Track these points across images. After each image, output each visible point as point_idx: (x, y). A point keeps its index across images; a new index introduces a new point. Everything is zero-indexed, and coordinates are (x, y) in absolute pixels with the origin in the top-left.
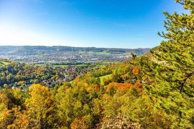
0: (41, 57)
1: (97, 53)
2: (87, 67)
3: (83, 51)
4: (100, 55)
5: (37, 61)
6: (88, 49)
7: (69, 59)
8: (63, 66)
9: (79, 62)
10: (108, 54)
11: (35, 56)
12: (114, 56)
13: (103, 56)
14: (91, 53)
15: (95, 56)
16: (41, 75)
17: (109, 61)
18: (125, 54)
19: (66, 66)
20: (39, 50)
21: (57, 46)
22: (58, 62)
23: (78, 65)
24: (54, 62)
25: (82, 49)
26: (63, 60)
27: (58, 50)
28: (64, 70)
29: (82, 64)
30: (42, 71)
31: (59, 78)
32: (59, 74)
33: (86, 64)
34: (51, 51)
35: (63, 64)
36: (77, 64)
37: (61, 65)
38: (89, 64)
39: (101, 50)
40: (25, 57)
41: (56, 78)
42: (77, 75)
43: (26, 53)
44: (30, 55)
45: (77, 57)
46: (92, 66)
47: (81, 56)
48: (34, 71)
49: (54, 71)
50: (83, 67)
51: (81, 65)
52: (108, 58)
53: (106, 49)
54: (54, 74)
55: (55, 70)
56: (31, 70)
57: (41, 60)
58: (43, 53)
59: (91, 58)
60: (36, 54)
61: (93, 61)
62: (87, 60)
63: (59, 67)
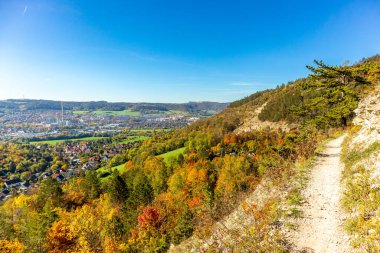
1: (114, 113)
3: (82, 109)
4: (122, 118)
6: (93, 106)
7: (57, 128)
10: (136, 114)
12: (149, 117)
13: (127, 118)
14: (100, 113)
15: (111, 119)
16: (24, 162)
17: (142, 127)
18: (168, 113)
19: (60, 142)
21: (19, 101)
22: (36, 135)
26: (44, 130)
27: (22, 108)
33: (100, 136)
34: (7, 111)
37: (44, 140)
38: (106, 135)
39: (121, 107)
41: (60, 165)
42: (101, 158)
46: (120, 140)
47: (82, 121)
51: (91, 139)
52: (137, 122)
53: (130, 105)
54: (49, 159)
59: (105, 122)
61: (111, 128)
62: (97, 128)
63: (46, 145)
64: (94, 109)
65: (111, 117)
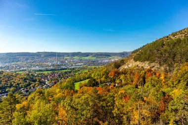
0: (24, 64)
1: (84, 58)
2: (70, 72)
3: (68, 56)
4: (86, 60)
5: (19, 68)
6: (74, 54)
7: (53, 65)
8: (46, 73)
9: (64, 67)
10: (94, 58)
11: (18, 63)
12: (100, 60)
13: (89, 61)
14: (76, 58)
15: (81, 61)
16: (19, 82)
17: (94, 65)
18: (110, 57)
19: (49, 72)
20: (22, 57)
21: (41, 52)
22: (41, 69)
23: (63, 71)
24: (37, 68)
25: (68, 54)
26: (47, 66)
27: (42, 56)
28: (46, 76)
29: (66, 69)
30: (22, 79)
31: (39, 85)
32: (39, 81)
33: (71, 69)
34: (36, 57)
35: (47, 70)
36: (61, 70)
37: (44, 71)
38: (73, 69)
39: (87, 55)
40: (7, 64)
41: (35, 84)
42: (58, 81)
43: (8, 60)
44: (13, 62)
45: (62, 62)
46: (76, 71)
47: (66, 62)
48: (13, 79)
49: (34, 78)
50: (66, 73)
51: (64, 71)
52: (93, 62)
53: (91, 54)
54: (35, 81)
55: (36, 76)
56: (9, 77)
57: (24, 67)
58: (27, 59)
59: (77, 62)
60: (19, 61)
61: (78, 65)
62: (72, 65)
63: (41, 74)
64: (74, 56)
65: (81, 60)
